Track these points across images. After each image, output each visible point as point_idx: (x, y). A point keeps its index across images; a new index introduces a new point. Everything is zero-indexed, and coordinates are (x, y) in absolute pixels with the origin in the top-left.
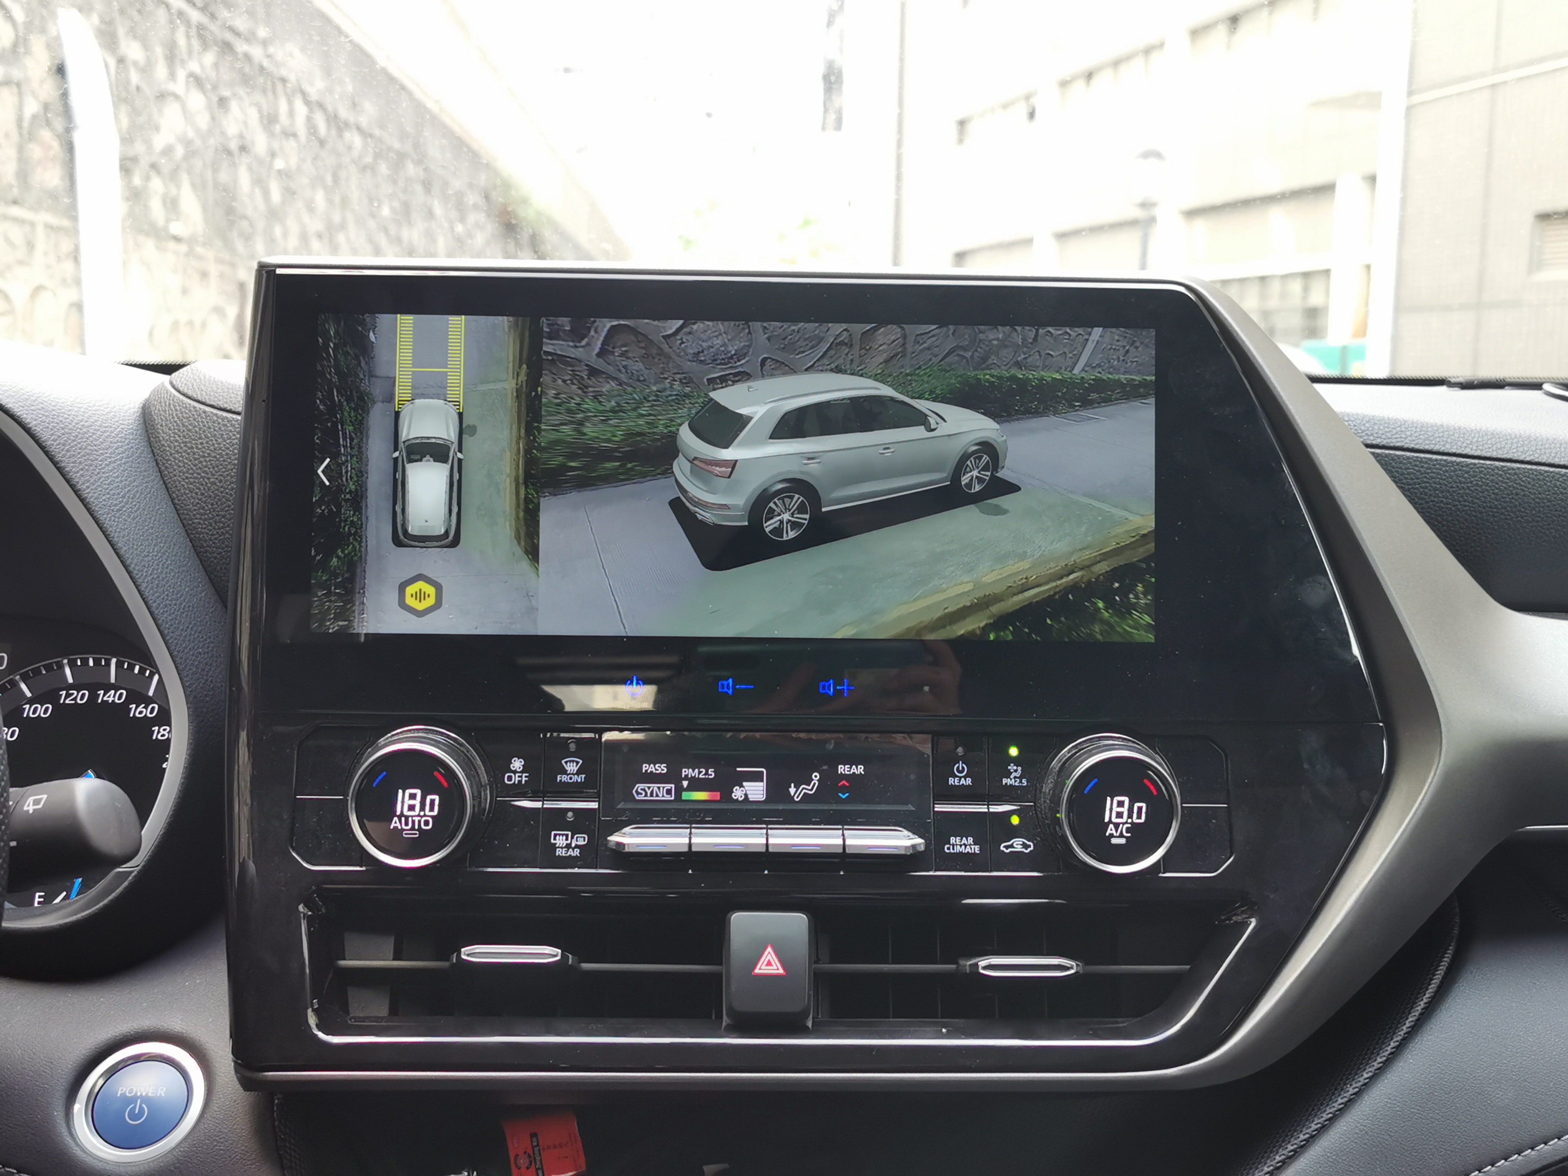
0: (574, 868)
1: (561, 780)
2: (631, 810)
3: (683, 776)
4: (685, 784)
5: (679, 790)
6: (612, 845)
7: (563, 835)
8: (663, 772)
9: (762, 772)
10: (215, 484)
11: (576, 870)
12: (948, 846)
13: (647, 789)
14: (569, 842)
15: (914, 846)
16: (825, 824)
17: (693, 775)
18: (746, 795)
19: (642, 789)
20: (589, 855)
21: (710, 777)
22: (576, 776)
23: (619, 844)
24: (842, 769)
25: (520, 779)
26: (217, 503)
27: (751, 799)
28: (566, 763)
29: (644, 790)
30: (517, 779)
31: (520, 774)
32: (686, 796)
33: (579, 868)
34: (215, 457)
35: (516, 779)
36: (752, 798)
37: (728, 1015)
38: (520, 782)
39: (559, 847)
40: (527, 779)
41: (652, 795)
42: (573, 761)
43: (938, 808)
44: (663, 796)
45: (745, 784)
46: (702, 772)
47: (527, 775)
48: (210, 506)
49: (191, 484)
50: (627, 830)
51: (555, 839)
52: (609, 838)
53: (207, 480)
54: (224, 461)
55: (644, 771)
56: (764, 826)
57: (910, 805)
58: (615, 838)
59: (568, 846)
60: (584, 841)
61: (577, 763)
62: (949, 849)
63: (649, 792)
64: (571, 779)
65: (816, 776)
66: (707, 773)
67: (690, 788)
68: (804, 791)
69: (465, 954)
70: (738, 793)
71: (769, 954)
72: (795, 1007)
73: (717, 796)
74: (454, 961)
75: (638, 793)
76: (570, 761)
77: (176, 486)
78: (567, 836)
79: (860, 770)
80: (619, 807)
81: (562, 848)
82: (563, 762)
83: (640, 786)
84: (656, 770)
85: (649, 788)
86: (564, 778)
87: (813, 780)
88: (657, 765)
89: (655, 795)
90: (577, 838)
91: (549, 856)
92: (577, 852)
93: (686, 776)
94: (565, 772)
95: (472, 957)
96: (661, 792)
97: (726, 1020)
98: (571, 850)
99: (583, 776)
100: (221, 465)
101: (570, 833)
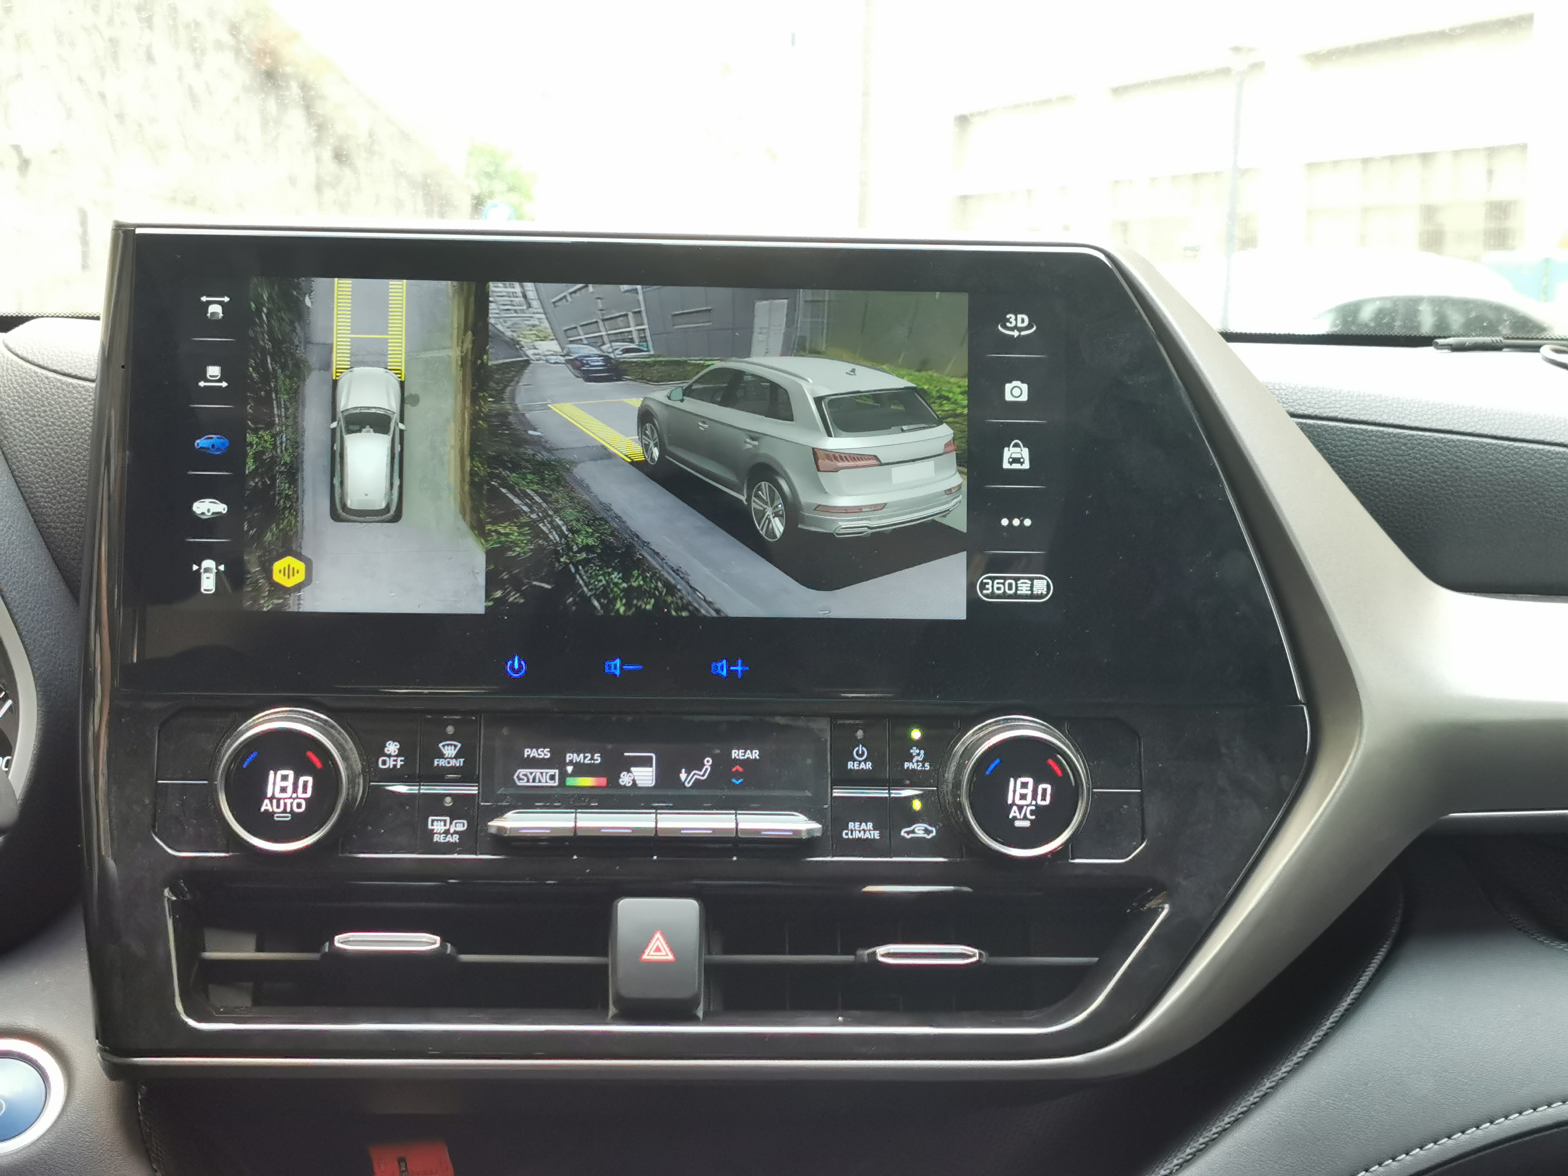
0: (453, 853)
1: (438, 765)
2: (511, 795)
3: (568, 761)
4: (570, 769)
5: (563, 775)
6: (493, 831)
7: (441, 820)
8: (546, 757)
9: (651, 757)
10: (60, 454)
11: (456, 856)
12: (847, 831)
13: (529, 775)
14: (447, 827)
15: (809, 831)
16: (717, 810)
17: (578, 760)
18: (634, 780)
19: (524, 775)
20: (468, 841)
21: (596, 762)
22: (454, 760)
23: (500, 829)
24: (737, 754)
25: (395, 763)
26: (62, 474)
27: (639, 785)
28: (444, 746)
29: (526, 775)
30: (392, 763)
31: (395, 758)
32: (571, 782)
33: (458, 854)
34: (60, 426)
35: (390, 763)
36: (640, 783)
37: (614, 1003)
38: (395, 766)
39: (436, 833)
40: (402, 763)
41: (534, 781)
42: (451, 745)
43: (837, 793)
44: (546, 782)
45: (633, 769)
46: (587, 757)
47: (403, 758)
48: (54, 479)
49: (34, 454)
50: (509, 815)
51: (432, 825)
52: (490, 824)
53: (50, 450)
54: (70, 430)
55: (526, 756)
56: (654, 811)
57: (807, 791)
58: (495, 824)
59: (447, 832)
60: (464, 826)
61: (455, 746)
62: (847, 834)
63: (531, 778)
64: (449, 763)
65: (708, 762)
66: (592, 759)
67: (575, 774)
68: (696, 776)
69: (339, 942)
70: (625, 779)
71: (658, 940)
72: (684, 993)
73: (603, 781)
74: (327, 950)
75: (520, 779)
76: (448, 745)
77: (17, 457)
78: (445, 821)
79: (755, 754)
80: (499, 792)
81: (440, 834)
82: (440, 745)
83: (521, 772)
84: (539, 755)
85: (531, 773)
86: (442, 763)
87: (704, 765)
88: (539, 750)
89: (537, 780)
90: (456, 823)
91: (426, 842)
92: (455, 839)
93: (571, 761)
94: (441, 756)
95: (347, 944)
96: (545, 778)
97: (612, 1010)
98: (449, 836)
99: (462, 760)
100: (67, 434)
101: (448, 819)
